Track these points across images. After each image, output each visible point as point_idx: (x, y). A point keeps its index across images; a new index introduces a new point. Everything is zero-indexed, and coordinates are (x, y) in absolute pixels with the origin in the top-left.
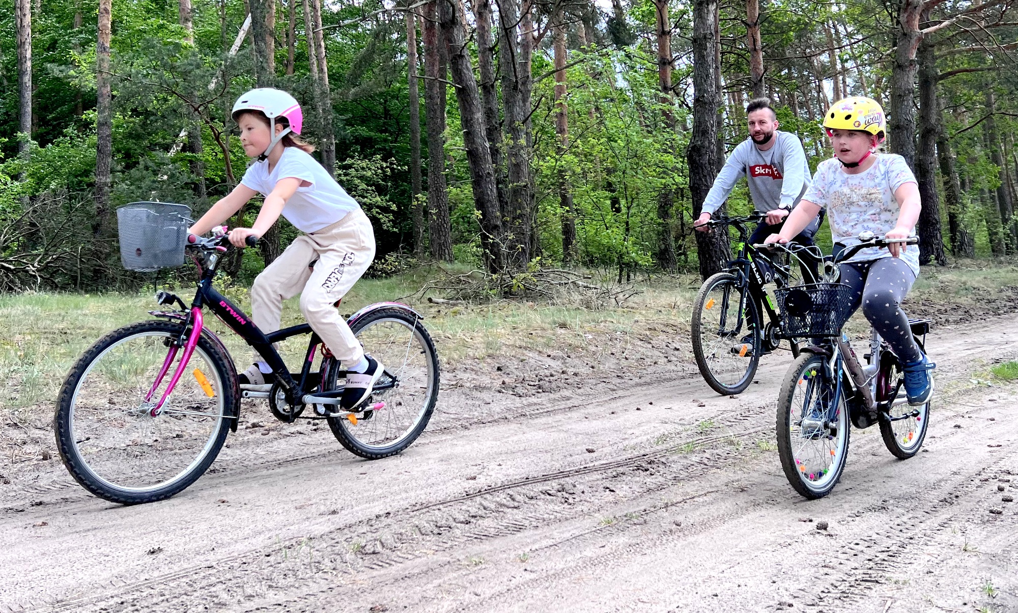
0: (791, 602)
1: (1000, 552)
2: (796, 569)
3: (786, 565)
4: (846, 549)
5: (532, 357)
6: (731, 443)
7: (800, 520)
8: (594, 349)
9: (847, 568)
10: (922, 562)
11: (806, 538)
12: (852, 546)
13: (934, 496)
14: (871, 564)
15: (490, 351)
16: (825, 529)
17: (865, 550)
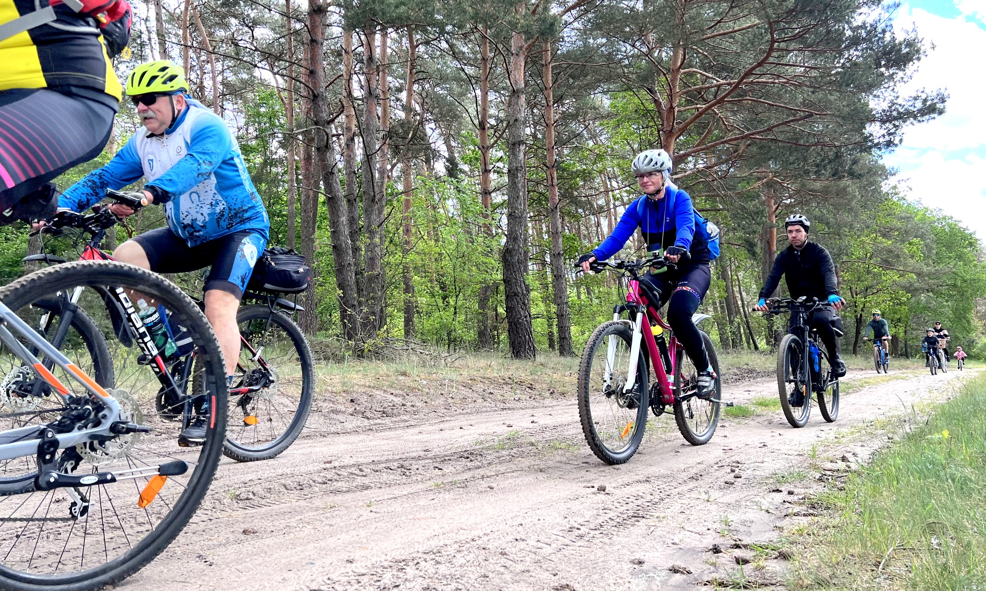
0: (580, 527)
1: (733, 502)
2: (582, 511)
3: (574, 509)
4: (621, 500)
5: (379, 394)
6: (532, 444)
7: (585, 487)
8: (427, 391)
9: (619, 510)
10: (677, 507)
11: (589, 496)
12: (624, 499)
13: (684, 476)
14: (639, 508)
15: (345, 388)
16: (604, 491)
17: (634, 501)
